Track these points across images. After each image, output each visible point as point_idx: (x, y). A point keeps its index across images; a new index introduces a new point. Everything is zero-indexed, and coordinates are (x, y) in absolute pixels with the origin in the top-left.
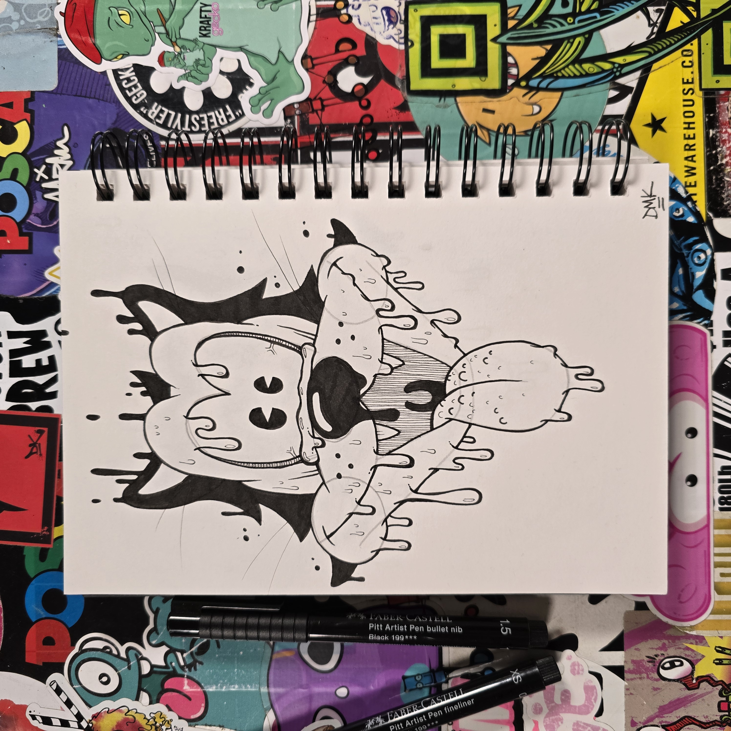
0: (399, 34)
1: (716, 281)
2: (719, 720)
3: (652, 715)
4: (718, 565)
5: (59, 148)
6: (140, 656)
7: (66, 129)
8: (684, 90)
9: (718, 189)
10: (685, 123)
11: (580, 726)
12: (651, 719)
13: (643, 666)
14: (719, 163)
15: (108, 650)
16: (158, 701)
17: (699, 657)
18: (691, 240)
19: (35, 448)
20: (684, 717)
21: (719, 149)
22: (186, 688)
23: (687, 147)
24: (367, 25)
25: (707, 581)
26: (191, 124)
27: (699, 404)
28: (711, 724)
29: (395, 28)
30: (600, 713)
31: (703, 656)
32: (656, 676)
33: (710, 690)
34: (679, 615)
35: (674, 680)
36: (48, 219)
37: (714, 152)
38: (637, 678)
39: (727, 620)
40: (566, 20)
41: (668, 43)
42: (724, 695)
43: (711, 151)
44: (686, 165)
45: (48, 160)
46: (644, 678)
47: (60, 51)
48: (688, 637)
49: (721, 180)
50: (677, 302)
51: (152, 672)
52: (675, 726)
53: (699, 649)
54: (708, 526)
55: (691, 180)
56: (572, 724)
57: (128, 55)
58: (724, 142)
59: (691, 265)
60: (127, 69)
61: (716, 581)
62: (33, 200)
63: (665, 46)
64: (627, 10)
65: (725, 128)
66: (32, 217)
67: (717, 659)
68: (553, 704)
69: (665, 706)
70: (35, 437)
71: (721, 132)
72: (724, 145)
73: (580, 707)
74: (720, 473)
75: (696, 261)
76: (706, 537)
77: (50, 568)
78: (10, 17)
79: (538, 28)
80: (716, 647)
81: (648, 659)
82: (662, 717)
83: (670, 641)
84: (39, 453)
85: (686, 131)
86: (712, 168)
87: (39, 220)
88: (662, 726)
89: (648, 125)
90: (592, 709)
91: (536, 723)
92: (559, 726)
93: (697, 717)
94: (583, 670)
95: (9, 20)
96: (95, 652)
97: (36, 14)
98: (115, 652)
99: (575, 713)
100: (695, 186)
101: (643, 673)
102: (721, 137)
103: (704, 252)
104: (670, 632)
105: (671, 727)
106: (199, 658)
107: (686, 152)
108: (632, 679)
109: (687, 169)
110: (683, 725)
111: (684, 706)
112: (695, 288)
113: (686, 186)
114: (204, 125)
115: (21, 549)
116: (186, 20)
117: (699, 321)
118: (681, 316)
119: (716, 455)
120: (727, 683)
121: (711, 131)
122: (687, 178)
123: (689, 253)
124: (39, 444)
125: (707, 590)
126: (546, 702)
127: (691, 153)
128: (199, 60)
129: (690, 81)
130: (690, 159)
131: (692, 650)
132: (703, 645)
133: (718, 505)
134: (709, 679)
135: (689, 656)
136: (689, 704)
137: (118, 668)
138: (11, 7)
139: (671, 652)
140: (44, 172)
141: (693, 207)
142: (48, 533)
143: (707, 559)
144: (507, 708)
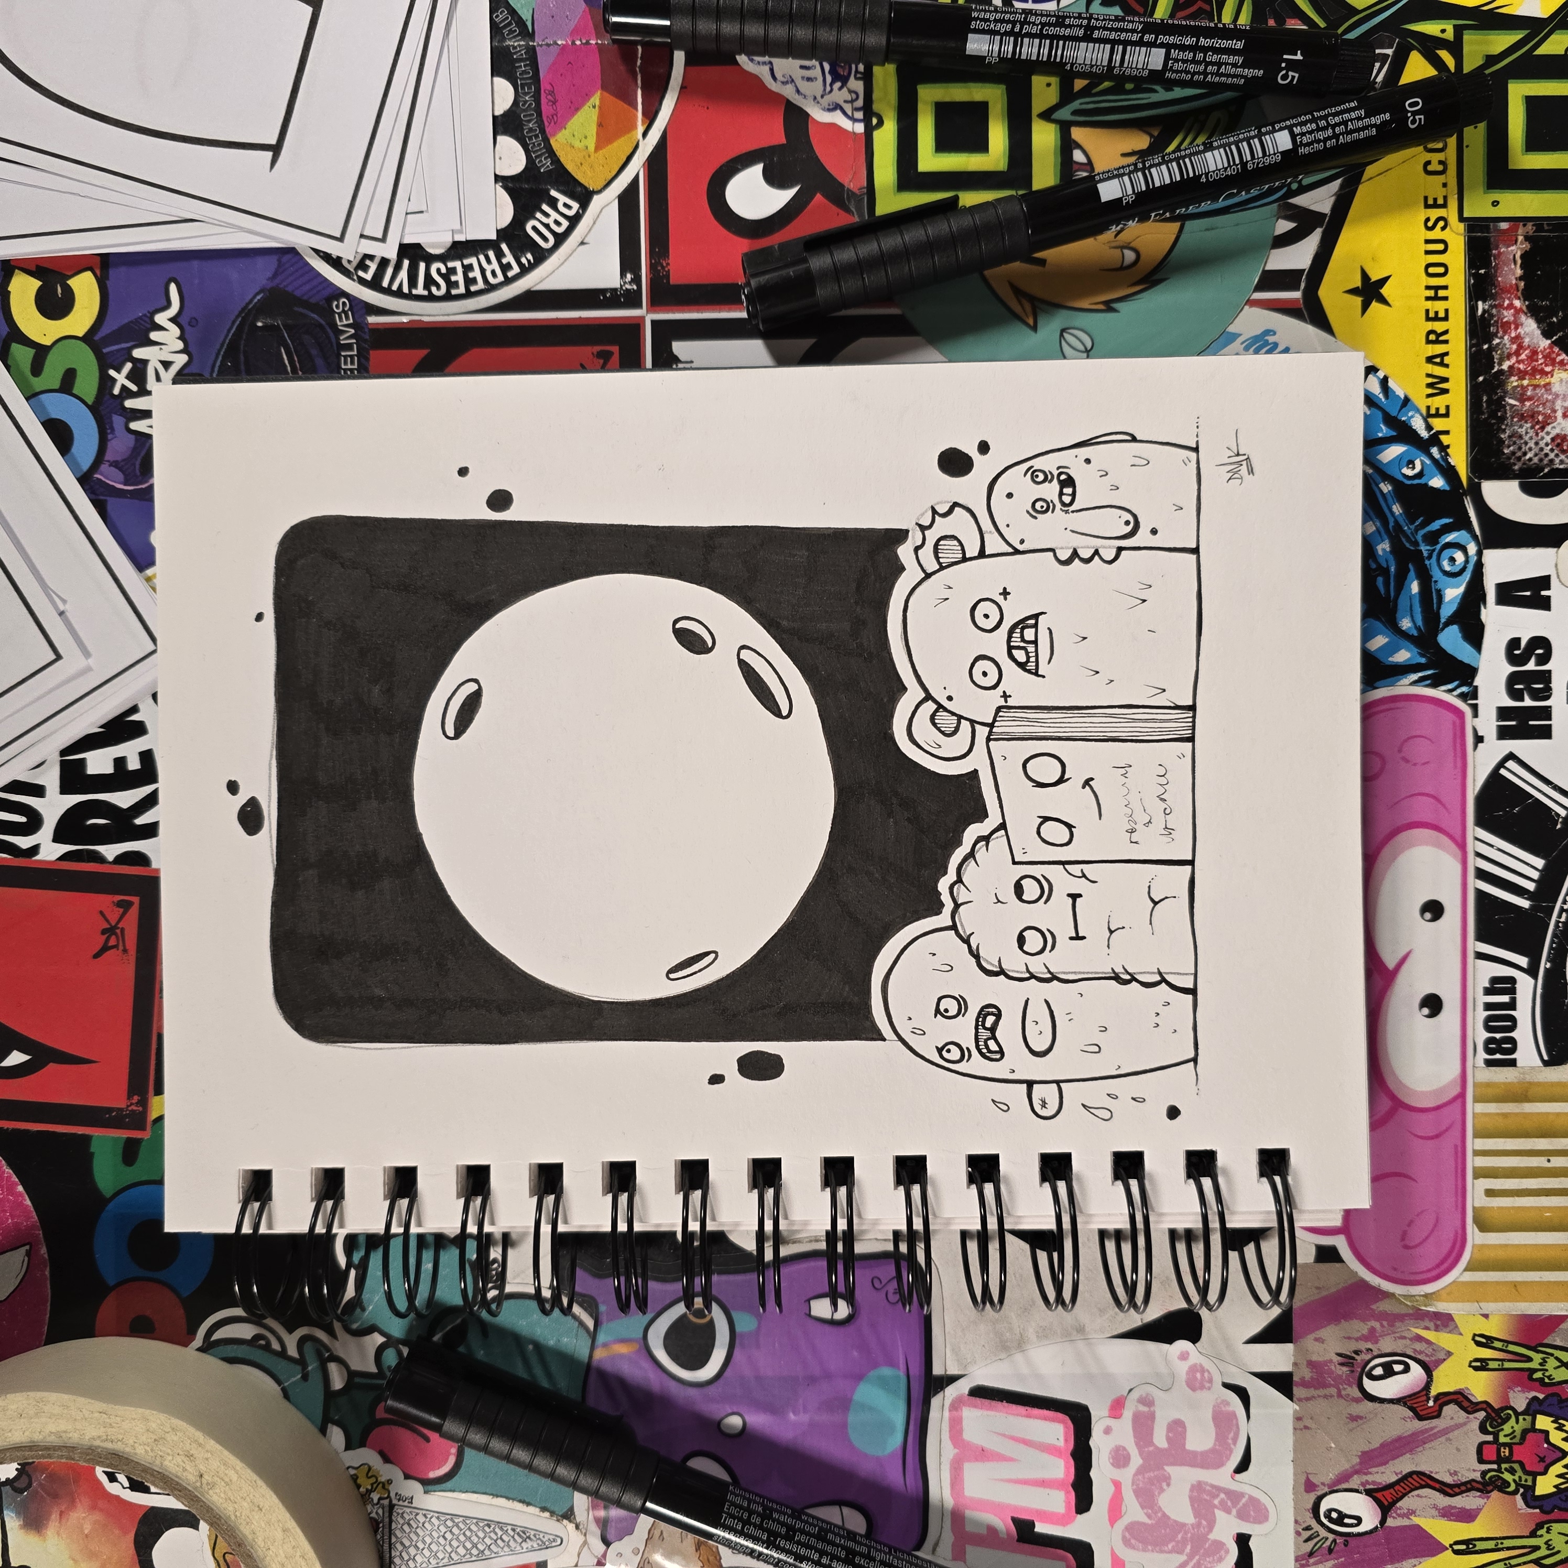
0: (852, 101)
1: (1485, 608)
2: (1479, 1479)
3: (1346, 1470)
4: (1480, 1173)
5: (160, 328)
6: (327, 1355)
7: (173, 288)
8: (1428, 220)
9: (1493, 421)
10: (1428, 288)
11: (1204, 1490)
12: (1345, 1477)
13: (1331, 1372)
14: (1496, 370)
15: (262, 1342)
16: (362, 1444)
17: (1442, 1356)
18: (1436, 525)
19: (113, 937)
20: (1411, 1474)
21: (1496, 341)
23: (1432, 337)
24: (787, 83)
25: (1460, 1206)
26: (429, 282)
27: (1448, 852)
28: (1463, 1488)
29: (845, 89)
30: (1244, 1465)
31: (1449, 1354)
32: (1357, 1393)
33: (1461, 1421)
34: (1402, 1272)
35: (1391, 1401)
36: (138, 473)
37: (1486, 347)
38: (1319, 1396)
39: (1497, 1283)
42: (1490, 1429)
43: (1478, 346)
44: (1430, 372)
45: (138, 353)
46: (1332, 1396)
48: (1419, 1316)
49: (1499, 404)
50: (1408, 650)
51: (350, 1385)
52: (1392, 1491)
53: (1442, 1339)
54: (1462, 1095)
55: (1439, 402)
56: (1189, 1487)
58: (1506, 326)
59: (1436, 574)
61: (1477, 1205)
62: (107, 434)
65: (1509, 299)
66: (104, 467)
67: (1476, 1360)
68: (1151, 1449)
69: (1372, 1451)
70: (114, 915)
71: (1500, 306)
72: (1505, 332)
73: (1203, 1453)
74: (1488, 991)
75: (1447, 568)
76: (1459, 1117)
77: (144, 1178)
79: (1135, 90)
80: (1475, 1335)
81: (1339, 1358)
82: (1366, 1474)
83: (1385, 1323)
84: (121, 948)
85: (1429, 304)
86: (1481, 379)
87: (121, 476)
88: (1365, 1490)
89: (1353, 291)
90: (1228, 1459)
91: (1117, 1485)
92: (1162, 1490)
93: (1436, 1473)
94: (1211, 1381)
96: (235, 1347)
98: (276, 1346)
99: (1193, 1465)
100: (1447, 415)
101: (1330, 1386)
102: (1500, 318)
103: (1464, 549)
104: (1384, 1306)
105: (1384, 1493)
107: (1430, 346)
108: (1308, 1399)
109: (1430, 380)
110: (1408, 1489)
111: (1411, 1451)
112: (1443, 620)
113: (1429, 415)
114: (456, 284)
115: (87, 1139)
117: (1450, 686)
118: (1414, 677)
119: (1480, 956)
120: (1496, 1406)
121: (1480, 303)
122: (1430, 399)
123: (1434, 550)
124: (122, 930)
125: (1458, 1223)
126: (1137, 1444)
127: (1439, 349)
129: (1440, 201)
130: (1438, 360)
131: (1429, 1342)
132: (1450, 1332)
133: (1482, 1055)
134: (1461, 1399)
135: (1421, 1352)
136: (1420, 1449)
137: (282, 1378)
139: (1387, 1345)
140: (128, 377)
141: (1442, 456)
142: (141, 1109)
143: (1460, 1161)
144: (1060, 1456)
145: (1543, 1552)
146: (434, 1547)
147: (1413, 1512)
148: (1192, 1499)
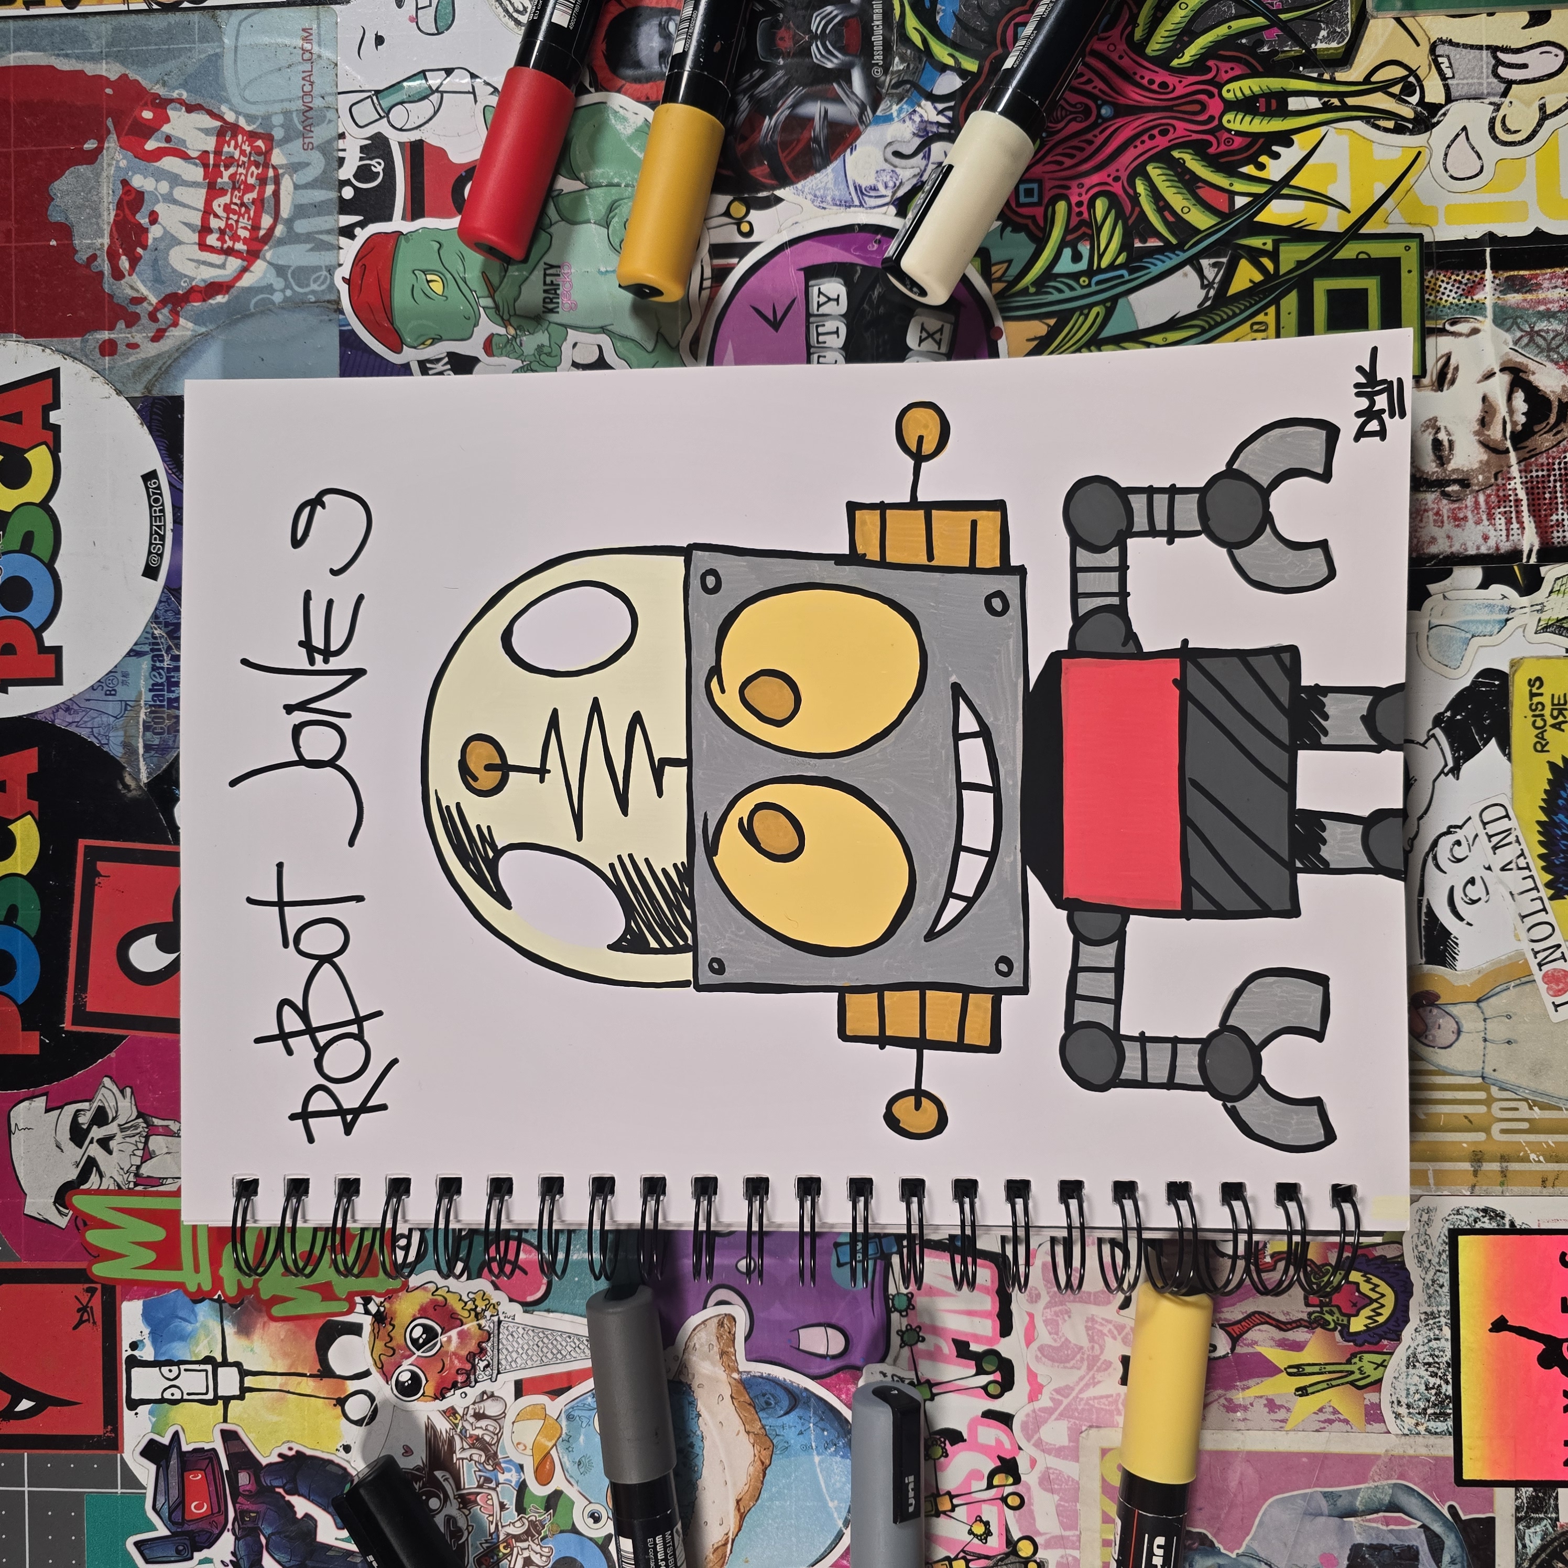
2: (1306, 1318)
11: (1097, 1322)
16: (479, 1276)
20: (1254, 1313)
28: (1294, 1325)
30: (1126, 1304)
40: (1078, 282)
41: (1230, 313)
42: (1314, 1281)
47: (342, 333)
52: (1239, 1326)
56: (1085, 1318)
57: (440, 339)
60: (438, 360)
63: (1225, 317)
64: (1169, 264)
73: (1096, 1294)
78: (271, 285)
79: (1036, 293)
82: (1219, 1312)
88: (1219, 1325)
90: (1114, 1298)
91: (1031, 1316)
92: (1065, 1321)
93: (1273, 1313)
95: (269, 289)
97: (308, 279)
99: (1088, 1302)
105: (1233, 1327)
110: (1252, 1325)
116: (523, 288)
120: (1318, 1263)
126: (1045, 1286)
128: (543, 346)
138: (273, 271)
144: (988, 1293)
145: (1357, 1376)
146: (530, 1352)
147: (1256, 1343)
148: (1087, 1328)
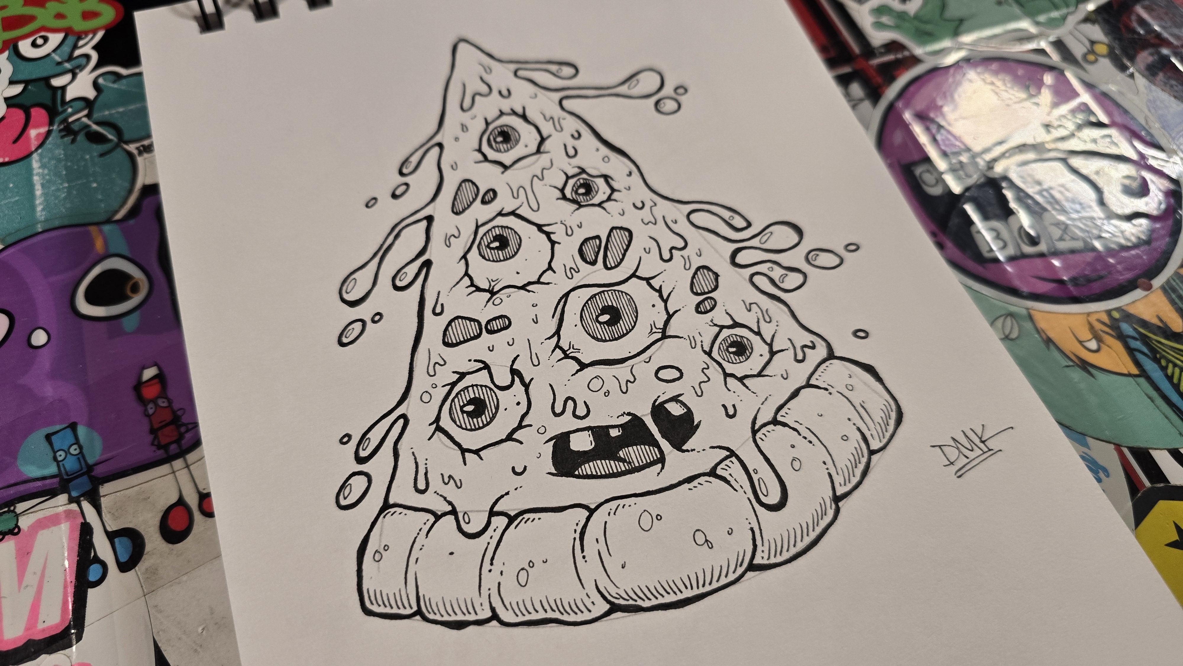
6: (77, 70)
16: (10, 106)
22: (33, 133)
51: (55, 89)
98: (81, 43)
106: (81, 137)
137: (58, 51)
